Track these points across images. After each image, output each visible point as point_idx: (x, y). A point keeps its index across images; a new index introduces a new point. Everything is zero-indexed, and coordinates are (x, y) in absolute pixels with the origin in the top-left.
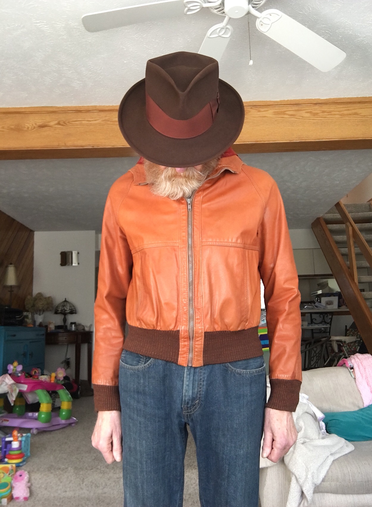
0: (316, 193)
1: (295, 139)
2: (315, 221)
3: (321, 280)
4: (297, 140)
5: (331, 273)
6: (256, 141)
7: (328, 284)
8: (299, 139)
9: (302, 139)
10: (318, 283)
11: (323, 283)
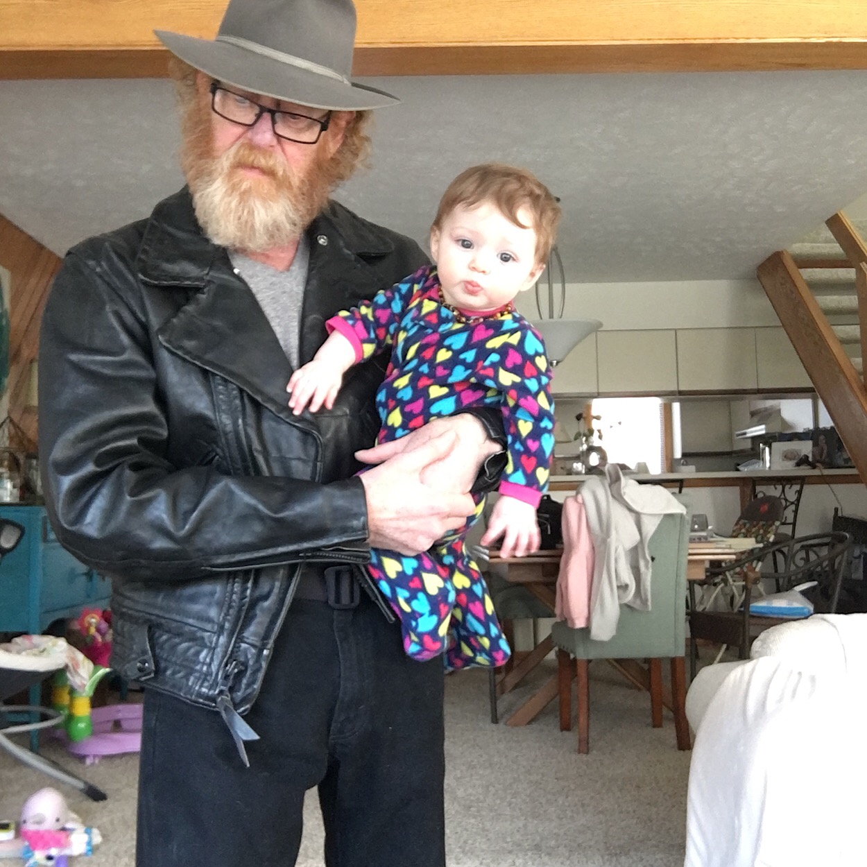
0: (794, 189)
1: (816, 35)
2: (769, 259)
3: (763, 401)
4: (819, 38)
5: (811, 385)
6: (715, 39)
7: (779, 411)
8: (826, 35)
9: (834, 35)
10: (753, 409)
11: (766, 409)
